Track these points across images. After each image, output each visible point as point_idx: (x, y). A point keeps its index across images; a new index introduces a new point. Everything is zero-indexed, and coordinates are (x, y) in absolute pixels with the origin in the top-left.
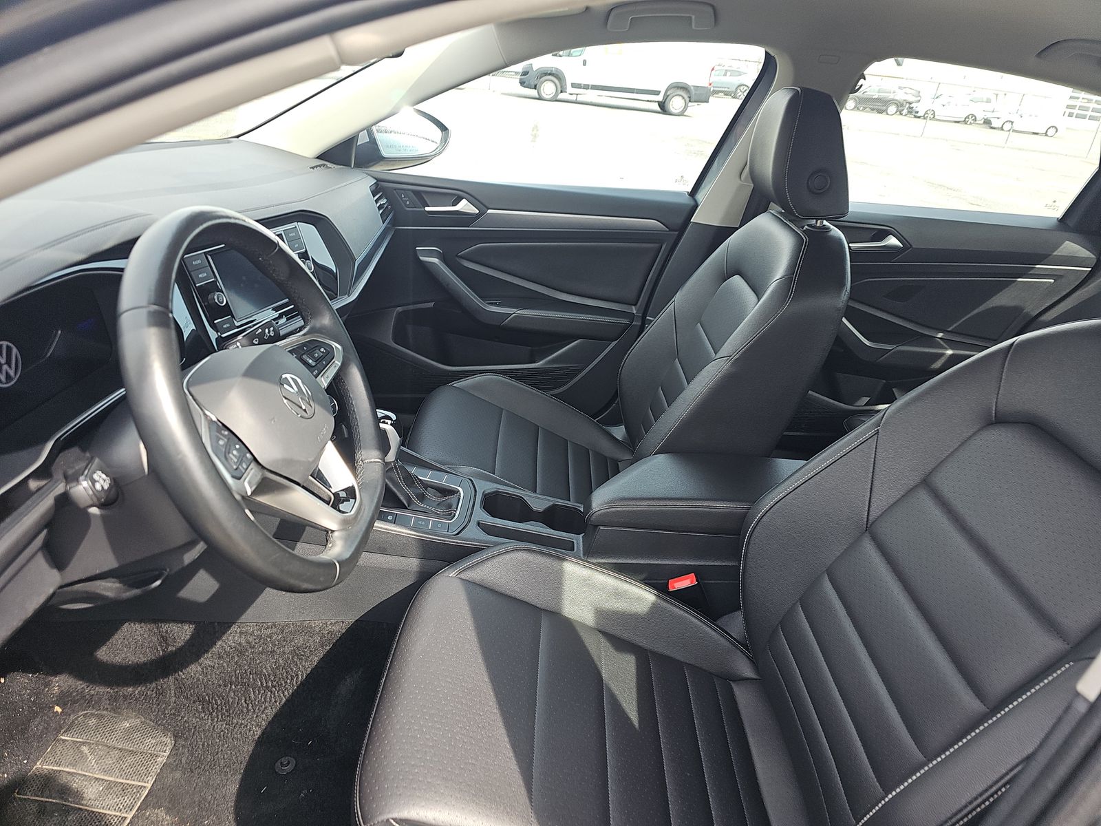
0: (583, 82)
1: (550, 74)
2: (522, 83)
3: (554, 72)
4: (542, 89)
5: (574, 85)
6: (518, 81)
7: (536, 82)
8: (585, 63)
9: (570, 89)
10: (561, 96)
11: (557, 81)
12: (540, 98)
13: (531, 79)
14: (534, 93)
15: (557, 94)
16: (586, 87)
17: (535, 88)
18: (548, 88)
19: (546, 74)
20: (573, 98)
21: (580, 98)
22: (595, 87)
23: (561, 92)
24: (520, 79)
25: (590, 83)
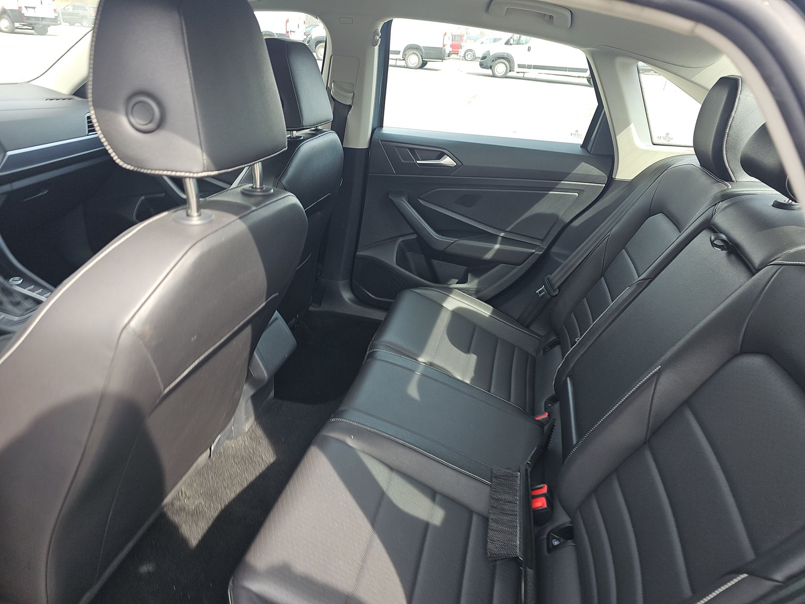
0: (527, 63)
1: (502, 58)
2: (481, 65)
3: (505, 56)
4: (495, 69)
5: (520, 66)
6: (478, 63)
7: (491, 65)
8: (529, 49)
9: (517, 69)
10: (510, 74)
11: (507, 63)
12: (494, 76)
13: (488, 62)
14: (489, 72)
15: (506, 72)
16: (529, 67)
17: (491, 68)
18: (500, 68)
19: (499, 58)
20: (521, 75)
21: (526, 76)
22: (536, 67)
23: (510, 71)
24: (480, 62)
25: (533, 64)
